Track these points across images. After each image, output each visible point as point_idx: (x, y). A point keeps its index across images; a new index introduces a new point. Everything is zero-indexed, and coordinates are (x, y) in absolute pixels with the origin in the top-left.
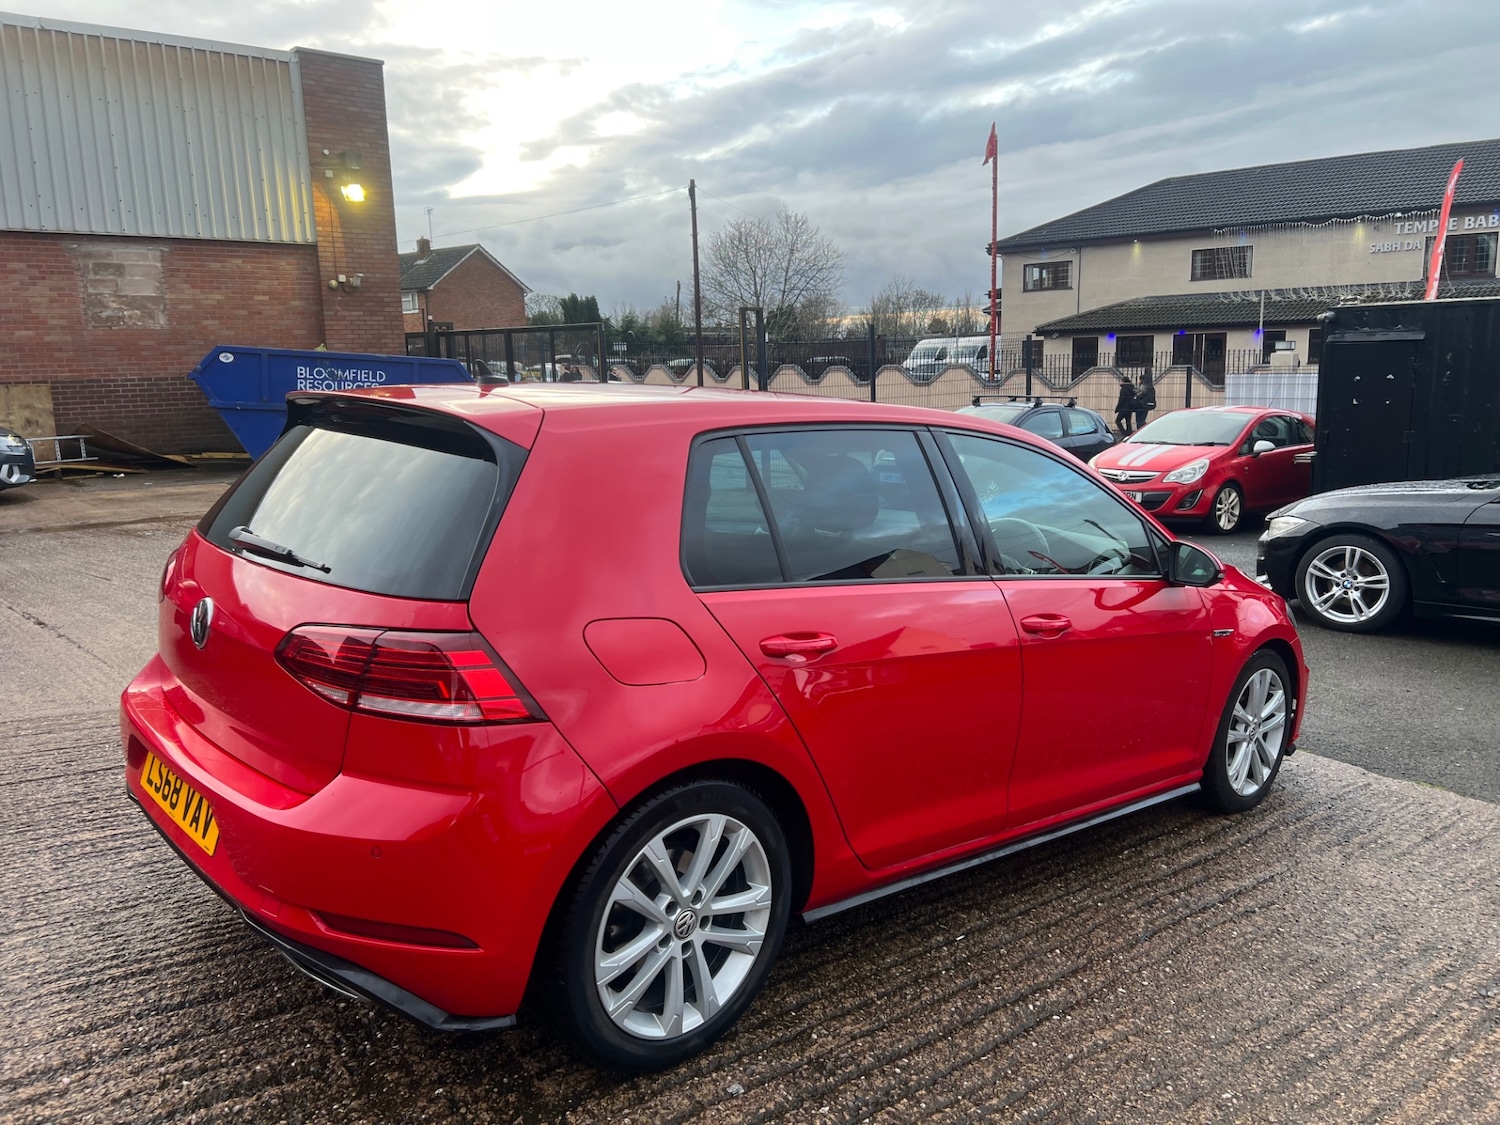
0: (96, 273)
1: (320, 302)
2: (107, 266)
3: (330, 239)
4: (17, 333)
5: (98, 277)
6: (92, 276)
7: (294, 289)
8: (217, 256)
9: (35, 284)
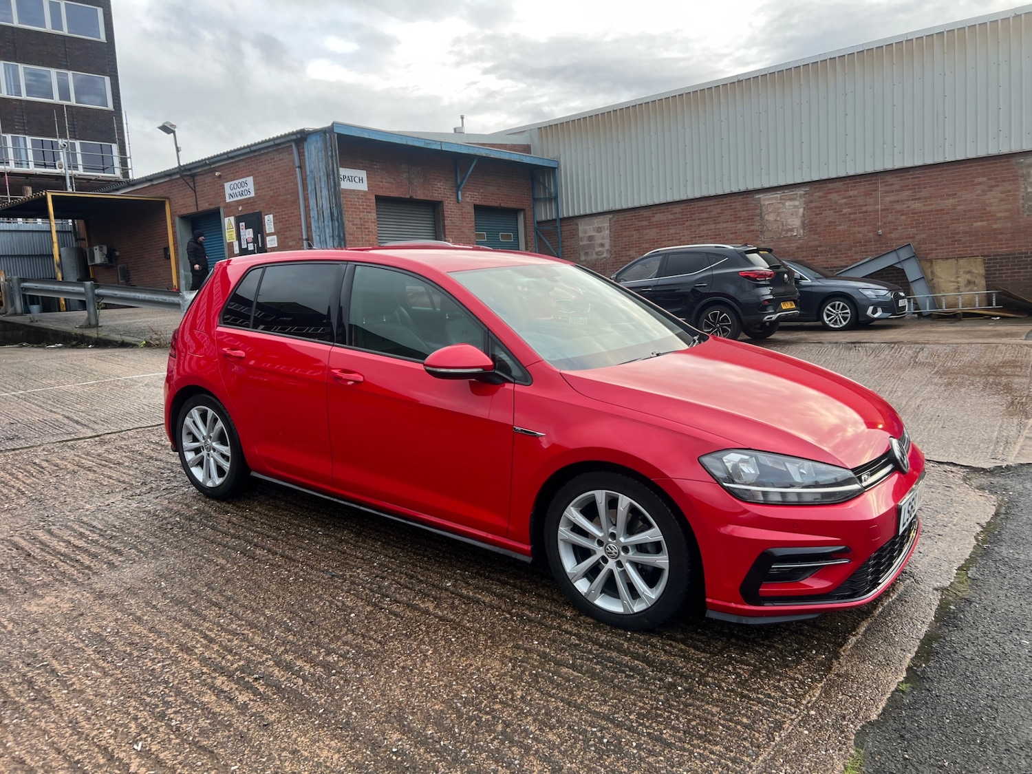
4: (975, 224)
9: (991, 191)
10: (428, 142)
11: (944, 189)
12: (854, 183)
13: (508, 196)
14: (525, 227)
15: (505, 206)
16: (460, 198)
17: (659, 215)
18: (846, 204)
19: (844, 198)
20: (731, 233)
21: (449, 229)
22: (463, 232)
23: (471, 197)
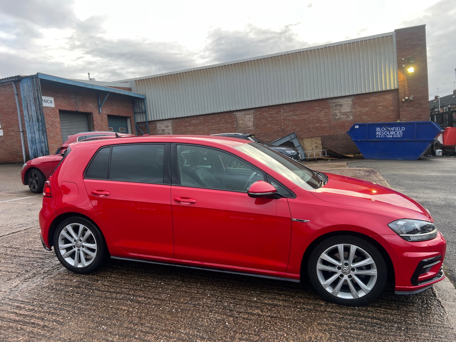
0: (335, 107)
1: (399, 107)
2: (338, 105)
3: (403, 86)
4: (316, 125)
5: (336, 108)
6: (334, 108)
7: (391, 104)
8: (367, 97)
9: (321, 112)
10: (86, 84)
11: (305, 111)
12: (272, 108)
13: (123, 111)
14: (131, 125)
15: (122, 115)
16: (101, 111)
17: (194, 121)
18: (269, 117)
19: (269, 114)
20: (225, 129)
21: (96, 126)
22: (103, 127)
23: (105, 111)
